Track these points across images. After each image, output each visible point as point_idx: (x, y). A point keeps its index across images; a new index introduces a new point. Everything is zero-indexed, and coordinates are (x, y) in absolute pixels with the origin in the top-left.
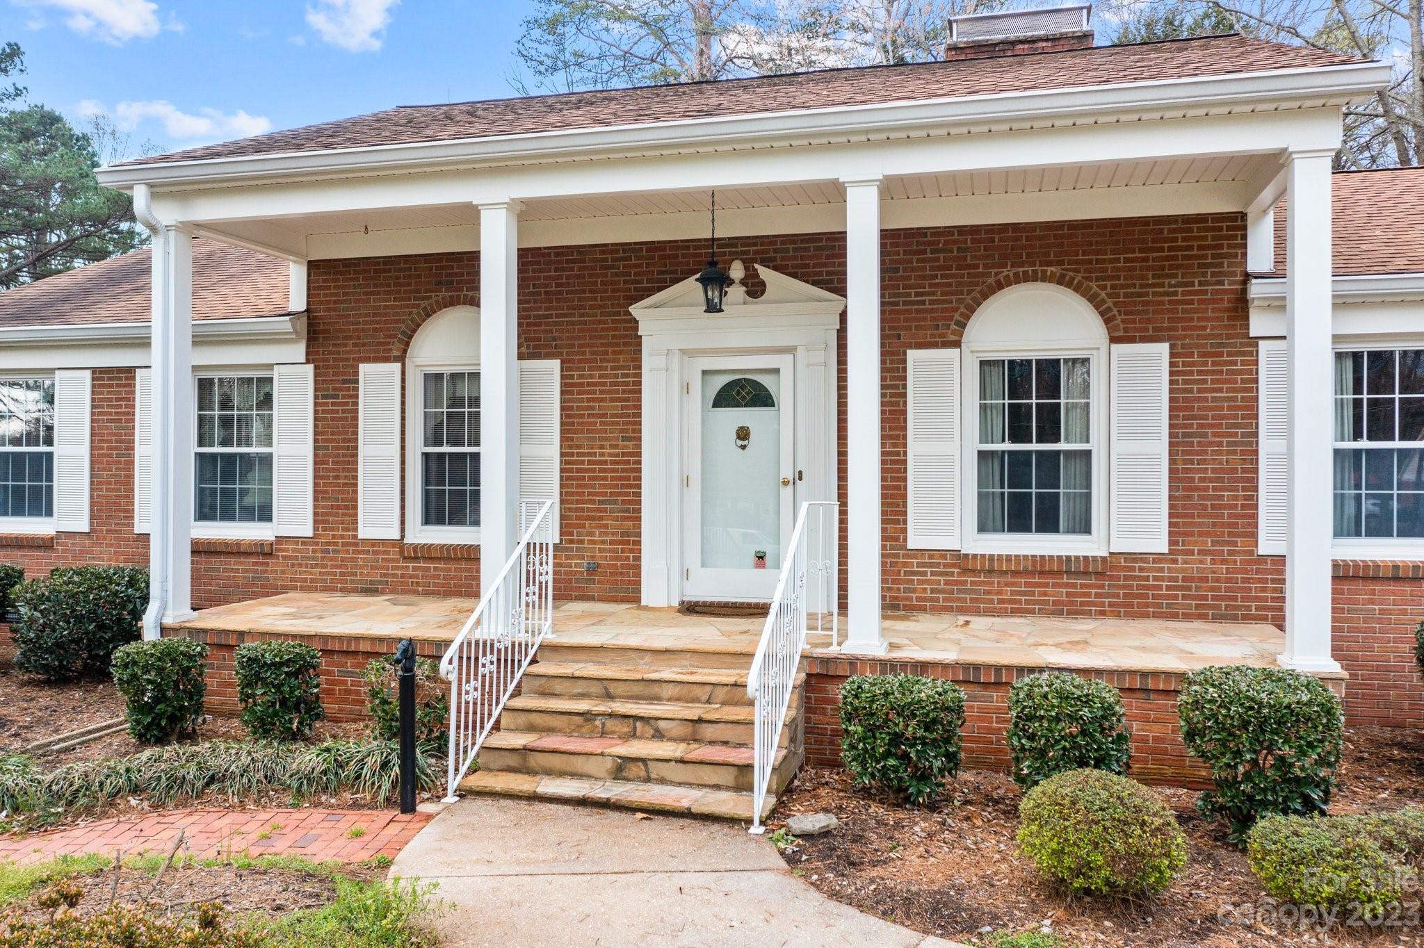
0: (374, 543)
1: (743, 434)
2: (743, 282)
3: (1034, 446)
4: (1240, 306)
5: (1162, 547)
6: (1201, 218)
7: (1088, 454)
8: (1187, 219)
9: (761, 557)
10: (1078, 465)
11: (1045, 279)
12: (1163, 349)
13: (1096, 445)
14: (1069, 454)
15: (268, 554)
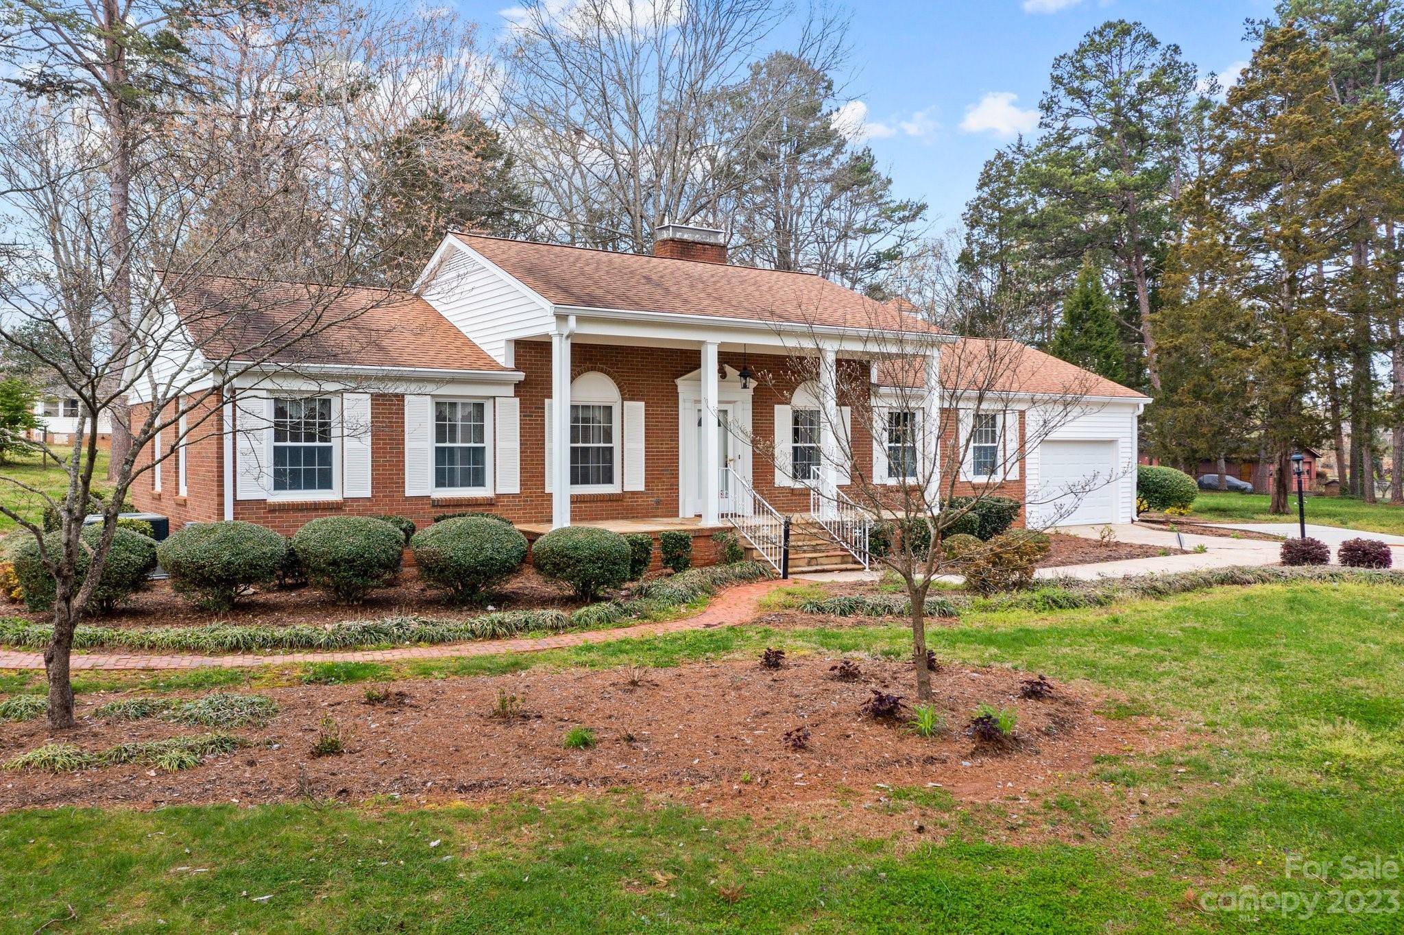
5: (849, 483)
12: (849, 409)
15: (493, 505)
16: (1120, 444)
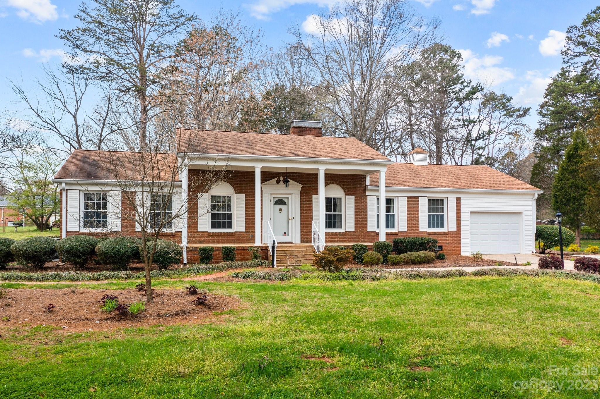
0: (201, 232)
1: (280, 210)
2: (283, 181)
3: (333, 213)
4: (365, 190)
5: (354, 230)
6: (359, 175)
7: (341, 214)
8: (357, 175)
9: (285, 233)
10: (339, 217)
11: (335, 184)
12: (354, 197)
13: (343, 213)
14: (338, 214)
15: (174, 236)
16: (524, 214)
